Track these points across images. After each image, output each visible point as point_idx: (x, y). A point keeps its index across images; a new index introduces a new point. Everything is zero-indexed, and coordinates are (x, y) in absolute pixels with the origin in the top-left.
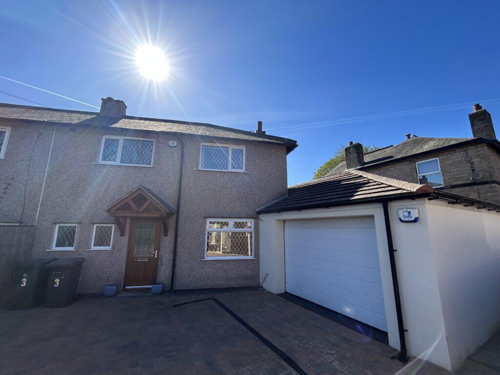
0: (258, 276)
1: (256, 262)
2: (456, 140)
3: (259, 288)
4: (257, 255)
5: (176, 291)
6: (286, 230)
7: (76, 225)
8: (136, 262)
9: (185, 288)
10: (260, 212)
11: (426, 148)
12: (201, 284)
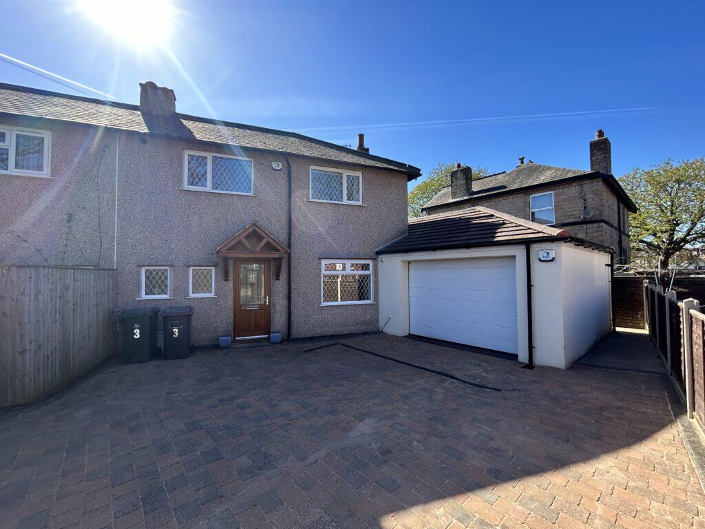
0: (377, 320)
1: (375, 306)
2: (574, 172)
3: (379, 333)
4: (376, 299)
5: (294, 340)
6: (411, 272)
7: (168, 268)
8: (245, 310)
9: (304, 336)
10: (379, 253)
11: (543, 178)
12: (319, 331)
